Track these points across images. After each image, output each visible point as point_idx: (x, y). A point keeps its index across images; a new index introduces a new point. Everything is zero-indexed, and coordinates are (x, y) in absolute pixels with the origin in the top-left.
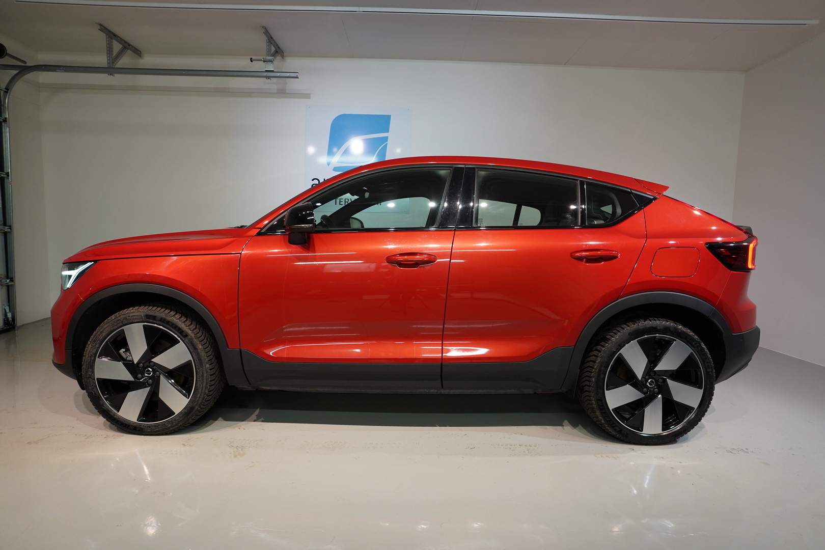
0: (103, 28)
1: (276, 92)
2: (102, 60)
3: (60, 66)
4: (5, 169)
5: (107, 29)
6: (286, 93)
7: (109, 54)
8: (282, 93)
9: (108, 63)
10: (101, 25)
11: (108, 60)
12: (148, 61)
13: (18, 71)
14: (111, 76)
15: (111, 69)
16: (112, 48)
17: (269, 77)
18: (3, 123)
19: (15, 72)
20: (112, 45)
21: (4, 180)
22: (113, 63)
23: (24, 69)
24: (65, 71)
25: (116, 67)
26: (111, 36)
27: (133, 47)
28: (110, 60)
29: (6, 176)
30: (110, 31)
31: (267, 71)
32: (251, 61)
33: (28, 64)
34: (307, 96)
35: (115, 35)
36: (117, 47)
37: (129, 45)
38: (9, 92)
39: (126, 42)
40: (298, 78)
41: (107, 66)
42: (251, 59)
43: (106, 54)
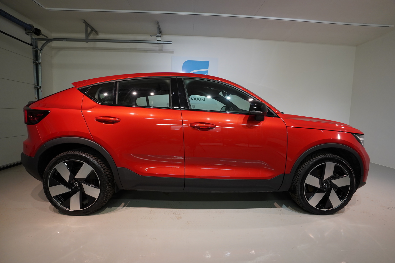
0: (85, 22)
1: (158, 50)
2: (83, 36)
3: (64, 39)
4: (39, 85)
5: (86, 22)
6: (162, 51)
7: (86, 33)
8: (161, 51)
9: (86, 37)
10: (84, 20)
11: (86, 36)
12: (101, 36)
13: (45, 41)
14: (87, 43)
15: (87, 40)
16: (88, 31)
17: (158, 43)
18: (39, 64)
19: (44, 42)
20: (88, 29)
21: (39, 90)
22: (88, 37)
23: (49, 40)
24: (67, 41)
25: (89, 39)
26: (87, 25)
27: (95, 30)
28: (87, 36)
29: (40, 88)
30: (87, 23)
31: (158, 41)
32: (151, 36)
33: (49, 38)
34: (172, 52)
35: (89, 25)
36: (89, 30)
37: (94, 29)
38: (42, 50)
39: (93, 28)
40: (171, 44)
41: (85, 38)
42: (151, 35)
43: (85, 33)
